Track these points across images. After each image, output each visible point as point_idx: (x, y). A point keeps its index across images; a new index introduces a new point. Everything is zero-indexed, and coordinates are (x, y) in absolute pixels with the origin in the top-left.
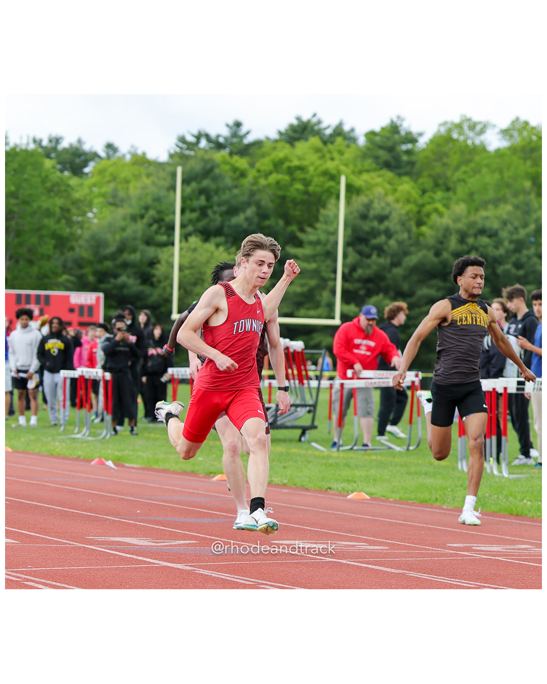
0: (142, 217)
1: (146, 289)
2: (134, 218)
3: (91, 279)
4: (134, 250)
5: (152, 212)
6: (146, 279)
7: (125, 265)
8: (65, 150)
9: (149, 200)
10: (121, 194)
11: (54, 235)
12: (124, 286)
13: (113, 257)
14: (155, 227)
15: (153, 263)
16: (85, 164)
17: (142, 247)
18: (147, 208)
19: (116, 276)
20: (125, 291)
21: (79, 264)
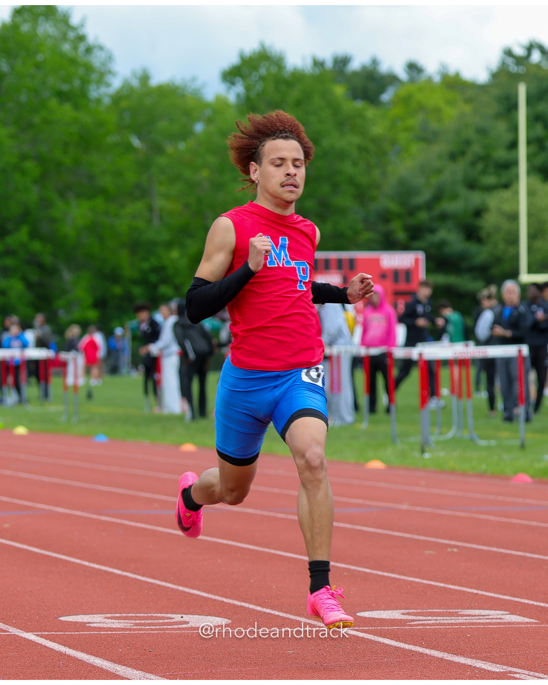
0: (463, 153)
1: (472, 247)
2: (453, 157)
3: (401, 236)
4: (455, 197)
5: (476, 149)
6: (472, 233)
7: (444, 217)
8: (355, 74)
9: (471, 134)
10: (434, 125)
11: (351, 181)
12: (442, 244)
13: (429, 206)
14: (480, 166)
15: (478, 213)
16: (382, 89)
17: (463, 192)
18: (468, 143)
19: (432, 231)
20: (447, 250)
21: (386, 217)
